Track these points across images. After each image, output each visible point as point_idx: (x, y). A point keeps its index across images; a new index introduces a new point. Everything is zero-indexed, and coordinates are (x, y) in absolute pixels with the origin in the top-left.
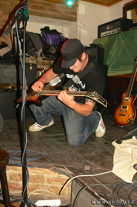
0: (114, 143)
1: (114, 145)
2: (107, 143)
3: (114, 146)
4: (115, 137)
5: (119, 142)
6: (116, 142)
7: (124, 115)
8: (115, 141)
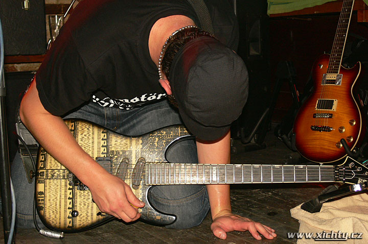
0: (297, 212)
1: (297, 218)
2: (274, 214)
3: (297, 221)
4: (299, 197)
5: (313, 208)
6: (302, 208)
7: (327, 129)
8: (299, 207)
